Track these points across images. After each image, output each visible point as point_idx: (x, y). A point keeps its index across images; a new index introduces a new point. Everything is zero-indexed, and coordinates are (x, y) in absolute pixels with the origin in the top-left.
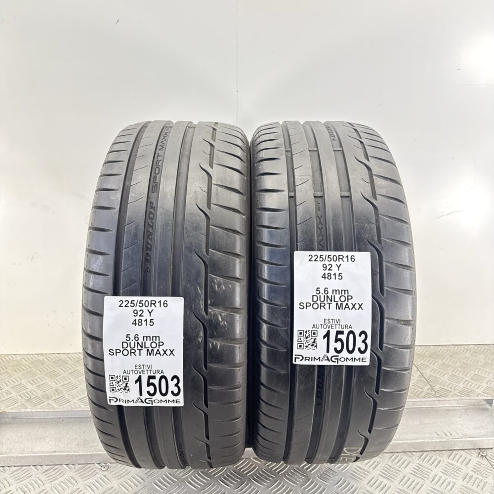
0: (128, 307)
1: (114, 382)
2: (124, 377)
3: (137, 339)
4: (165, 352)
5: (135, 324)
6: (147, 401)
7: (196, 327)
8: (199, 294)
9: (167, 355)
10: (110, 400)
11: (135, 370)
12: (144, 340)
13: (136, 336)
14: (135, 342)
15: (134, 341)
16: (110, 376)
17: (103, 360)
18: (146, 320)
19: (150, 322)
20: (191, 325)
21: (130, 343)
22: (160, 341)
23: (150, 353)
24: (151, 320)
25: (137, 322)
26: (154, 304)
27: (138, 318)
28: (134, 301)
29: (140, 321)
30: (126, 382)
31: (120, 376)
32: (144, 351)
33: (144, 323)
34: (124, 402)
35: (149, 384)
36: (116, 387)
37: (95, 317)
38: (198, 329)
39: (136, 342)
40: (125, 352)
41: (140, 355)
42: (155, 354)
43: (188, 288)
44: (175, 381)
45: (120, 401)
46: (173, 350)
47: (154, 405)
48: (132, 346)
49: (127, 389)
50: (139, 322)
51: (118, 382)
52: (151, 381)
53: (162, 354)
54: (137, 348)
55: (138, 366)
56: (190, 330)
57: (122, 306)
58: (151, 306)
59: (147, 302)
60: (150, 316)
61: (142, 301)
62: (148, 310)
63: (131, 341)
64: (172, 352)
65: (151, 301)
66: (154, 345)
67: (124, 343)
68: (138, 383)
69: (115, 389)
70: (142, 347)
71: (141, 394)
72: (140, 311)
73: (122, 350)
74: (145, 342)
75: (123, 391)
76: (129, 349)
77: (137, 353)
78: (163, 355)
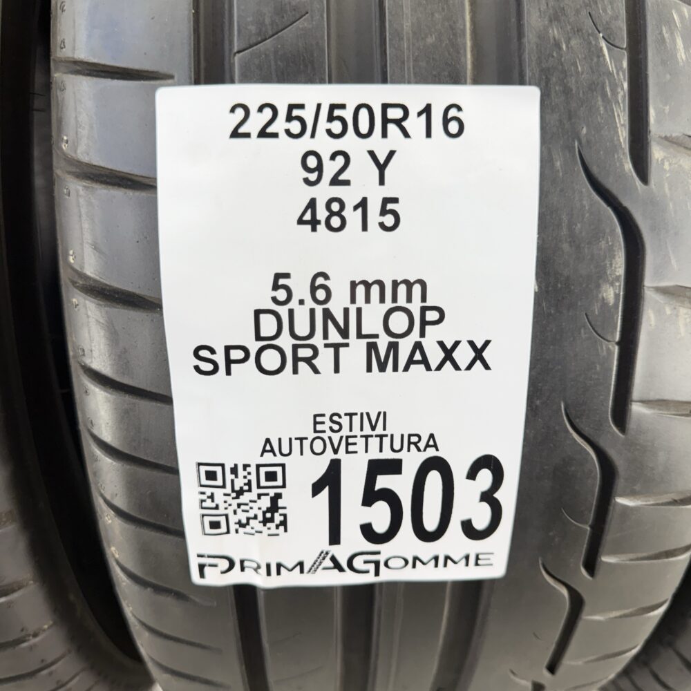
0: (275, 135)
1: (218, 493)
2: (263, 470)
3: (321, 294)
4: (448, 354)
5: (314, 223)
6: (358, 563)
7: (597, 234)
8: (610, 74)
9: (457, 368)
10: (202, 567)
11: (312, 435)
12: (353, 301)
13: (319, 283)
14: (312, 312)
15: (310, 303)
16: (203, 469)
17: (167, 400)
18: (363, 204)
19: (384, 212)
20: (570, 227)
21: (291, 312)
22: (428, 304)
23: (379, 360)
24: (386, 201)
25: (322, 214)
26: (398, 122)
27: (323, 192)
28: (301, 106)
29: (335, 207)
30: (272, 492)
31: (245, 467)
32: (355, 351)
33: (353, 217)
34: (263, 570)
35: (371, 496)
36: (230, 512)
37: (118, 194)
38: (603, 244)
39: (319, 311)
40: (271, 359)
41: (337, 370)
42: (402, 362)
43: (557, 45)
44: (485, 477)
45: (243, 569)
46: (487, 343)
47: (386, 575)
48: (302, 328)
49: (278, 518)
50: (332, 214)
51: (240, 493)
52: (382, 482)
53: (434, 365)
54: (326, 336)
55: (326, 419)
56: (566, 246)
57: (247, 135)
58: (384, 135)
59: (364, 114)
60: (382, 182)
61: (343, 106)
62: (372, 153)
63: (293, 304)
64: (479, 353)
65: (385, 107)
66: (399, 323)
67: (262, 316)
68: (325, 493)
69: (223, 520)
70: (344, 333)
71: (335, 538)
72: (333, 157)
73: (254, 346)
74: (359, 311)
75: (260, 527)
76: (286, 342)
77: (325, 359)
78: (439, 368)
